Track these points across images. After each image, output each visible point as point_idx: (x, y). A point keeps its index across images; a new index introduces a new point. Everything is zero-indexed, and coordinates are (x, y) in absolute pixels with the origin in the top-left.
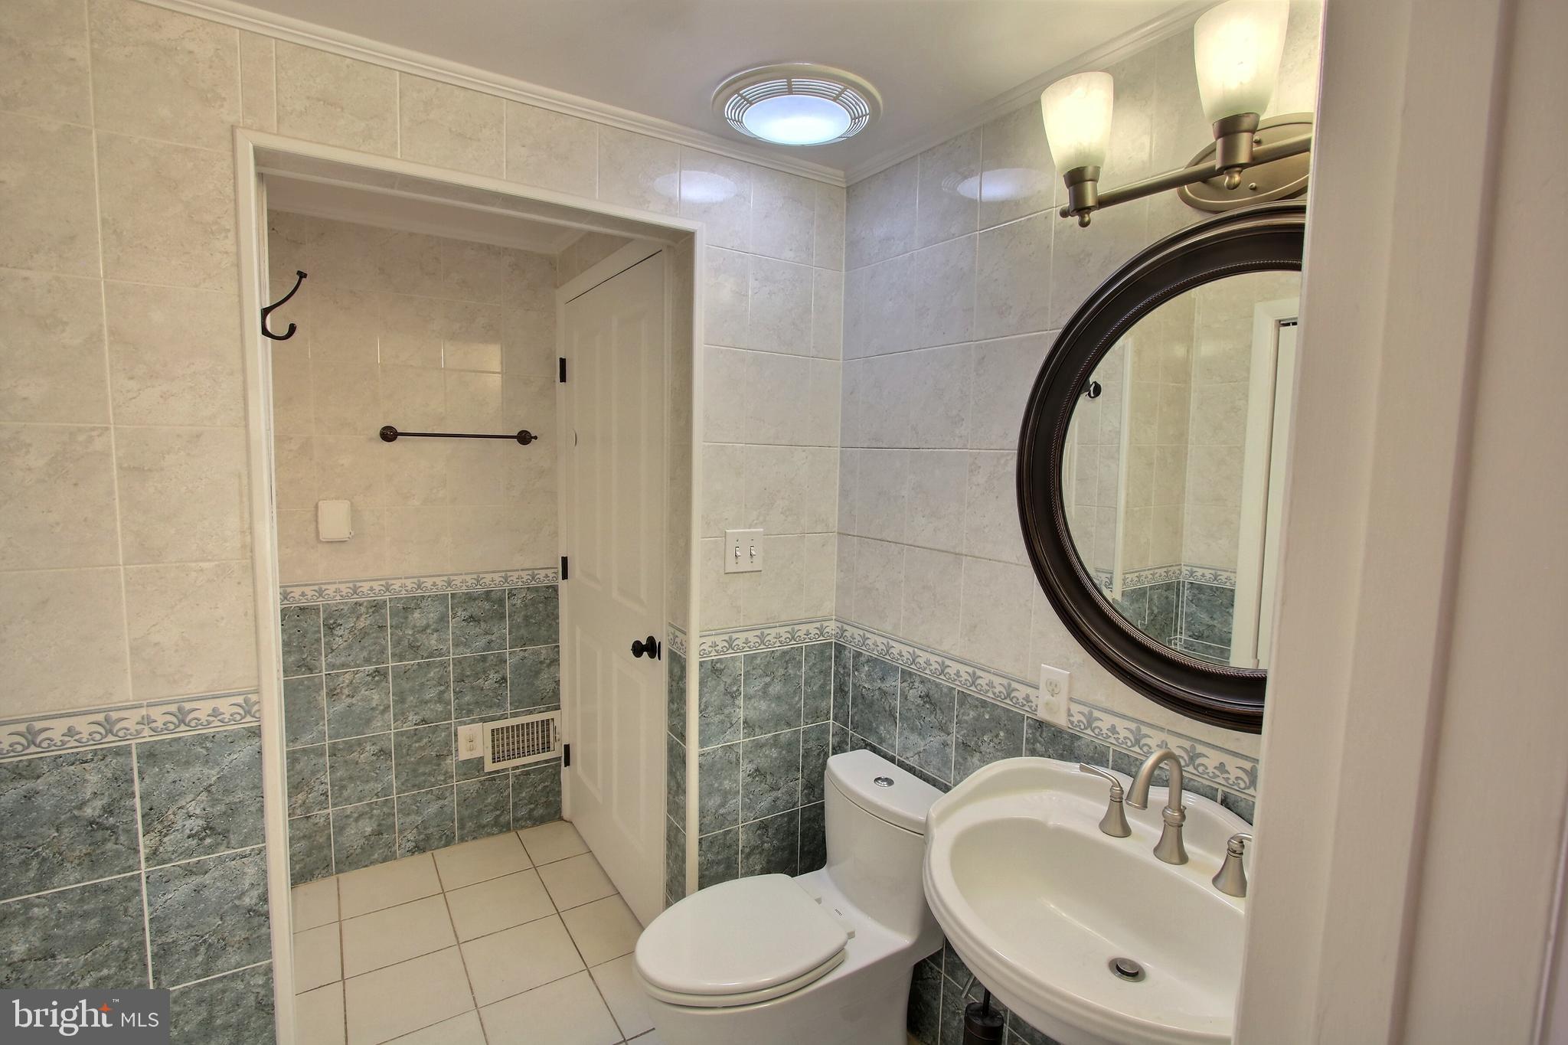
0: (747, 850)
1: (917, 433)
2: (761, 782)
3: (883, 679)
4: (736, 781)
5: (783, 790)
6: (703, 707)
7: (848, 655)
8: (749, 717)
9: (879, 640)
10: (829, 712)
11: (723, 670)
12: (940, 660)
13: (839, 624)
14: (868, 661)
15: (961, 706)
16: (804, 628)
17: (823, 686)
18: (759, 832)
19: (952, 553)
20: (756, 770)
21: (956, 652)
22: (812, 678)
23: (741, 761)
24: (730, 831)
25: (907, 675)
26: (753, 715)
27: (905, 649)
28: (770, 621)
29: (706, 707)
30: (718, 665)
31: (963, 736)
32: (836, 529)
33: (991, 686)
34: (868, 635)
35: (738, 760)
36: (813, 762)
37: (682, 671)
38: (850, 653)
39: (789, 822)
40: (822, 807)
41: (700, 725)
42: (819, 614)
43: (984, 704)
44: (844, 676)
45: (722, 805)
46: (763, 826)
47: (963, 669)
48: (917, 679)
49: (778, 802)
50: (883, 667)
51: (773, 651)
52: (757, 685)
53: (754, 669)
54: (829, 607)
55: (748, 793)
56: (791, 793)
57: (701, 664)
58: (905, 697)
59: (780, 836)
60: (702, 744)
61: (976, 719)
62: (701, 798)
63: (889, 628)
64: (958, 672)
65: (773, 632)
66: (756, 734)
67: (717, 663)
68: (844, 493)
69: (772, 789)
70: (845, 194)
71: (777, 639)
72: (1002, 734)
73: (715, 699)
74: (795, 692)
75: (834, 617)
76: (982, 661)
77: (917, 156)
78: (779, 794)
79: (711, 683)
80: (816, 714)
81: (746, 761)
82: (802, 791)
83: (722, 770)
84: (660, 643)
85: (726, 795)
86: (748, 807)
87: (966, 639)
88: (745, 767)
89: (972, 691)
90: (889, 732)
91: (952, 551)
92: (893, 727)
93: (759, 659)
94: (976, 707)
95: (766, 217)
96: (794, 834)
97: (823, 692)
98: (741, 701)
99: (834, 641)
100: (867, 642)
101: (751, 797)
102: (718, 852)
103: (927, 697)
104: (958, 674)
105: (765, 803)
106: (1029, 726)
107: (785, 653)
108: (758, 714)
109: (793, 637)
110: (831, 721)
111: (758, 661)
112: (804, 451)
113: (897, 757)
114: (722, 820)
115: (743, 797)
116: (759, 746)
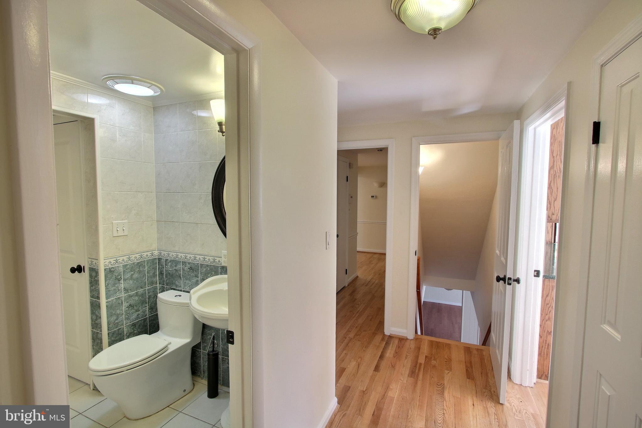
0: (128, 334)
1: (182, 188)
2: (132, 309)
3: (176, 266)
4: (122, 310)
5: (141, 311)
6: (106, 285)
7: (163, 261)
8: (126, 286)
9: (174, 254)
10: (157, 282)
11: (114, 271)
12: (194, 256)
13: (159, 251)
14: (170, 261)
15: (201, 268)
16: (145, 254)
17: (154, 273)
18: (132, 327)
19: (195, 223)
20: (130, 305)
21: (199, 253)
22: (150, 271)
23: (123, 303)
24: (121, 328)
25: (184, 263)
26: (127, 286)
27: (182, 255)
28: (132, 252)
29: (108, 285)
30: (112, 269)
31: (203, 277)
32: (156, 220)
33: (209, 260)
34: (169, 253)
35: (122, 303)
36: (152, 300)
37: (96, 274)
38: (164, 260)
39: (144, 322)
40: (157, 315)
41: (106, 291)
42: (151, 249)
43: (208, 266)
44: (162, 268)
45: (117, 319)
46: (134, 325)
47: (201, 257)
48: (187, 263)
49: (139, 316)
50: (175, 262)
51: (134, 263)
52: (128, 276)
53: (126, 270)
54: (155, 246)
55: (127, 314)
56: (144, 312)
57: (105, 270)
58: (184, 270)
59: (141, 327)
60: (107, 298)
61: (206, 271)
62: (108, 318)
63: (177, 249)
64: (200, 258)
65: (134, 256)
66: (129, 292)
67: (112, 268)
68: (158, 207)
69: (137, 311)
70: (153, 110)
71: (135, 258)
72: (213, 273)
73: (111, 282)
74: (143, 276)
75: (157, 249)
76: (206, 254)
77: (177, 104)
78: (139, 312)
79: (109, 276)
80: (152, 283)
81: (126, 302)
82: (148, 310)
83: (116, 307)
84: (84, 266)
85: (118, 316)
86: (127, 319)
87: (201, 248)
88: (125, 305)
89: (205, 263)
90: (179, 283)
91: (195, 222)
92: (181, 280)
93: (129, 266)
94: (206, 267)
95: (123, 115)
96: (146, 326)
97: (154, 275)
98: (122, 281)
99: (157, 257)
100: (169, 255)
101: (128, 315)
102: (116, 337)
103: (191, 268)
104: (200, 259)
105: (135, 316)
106: (220, 268)
107: (138, 263)
108: (129, 285)
109: (141, 257)
110: (158, 285)
111: (128, 267)
112: (142, 194)
113: (182, 290)
114: (116, 325)
115: (125, 315)
116: (130, 296)
